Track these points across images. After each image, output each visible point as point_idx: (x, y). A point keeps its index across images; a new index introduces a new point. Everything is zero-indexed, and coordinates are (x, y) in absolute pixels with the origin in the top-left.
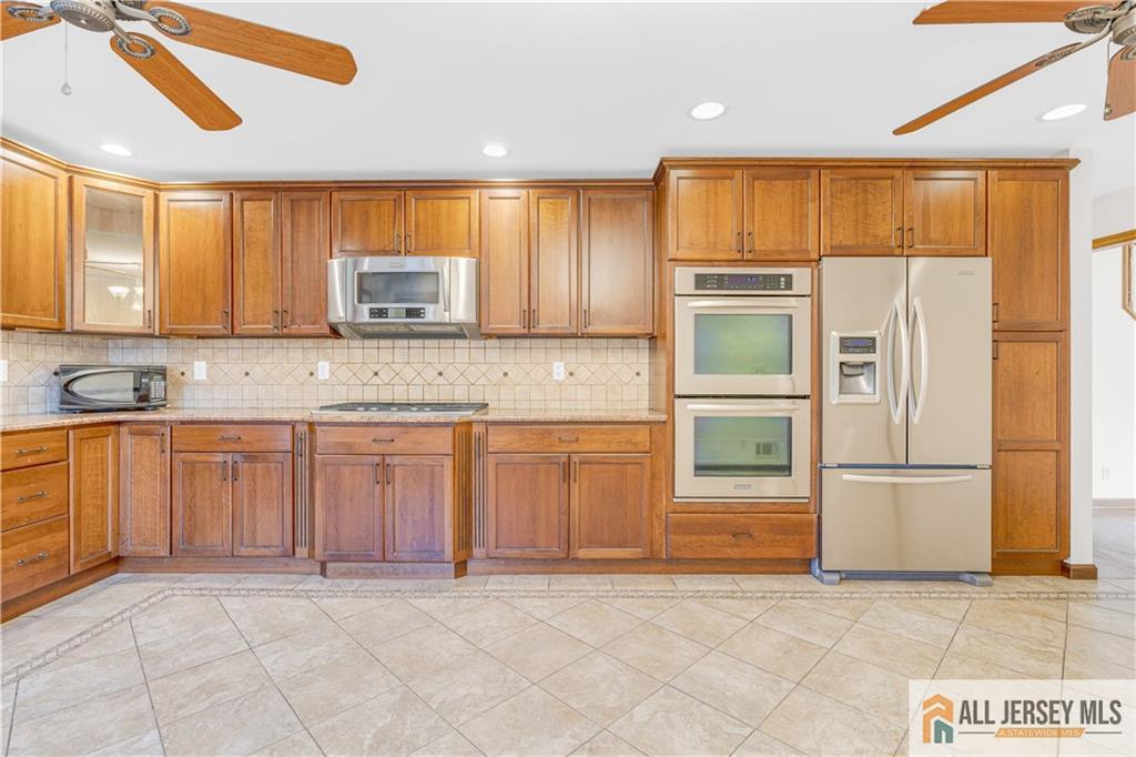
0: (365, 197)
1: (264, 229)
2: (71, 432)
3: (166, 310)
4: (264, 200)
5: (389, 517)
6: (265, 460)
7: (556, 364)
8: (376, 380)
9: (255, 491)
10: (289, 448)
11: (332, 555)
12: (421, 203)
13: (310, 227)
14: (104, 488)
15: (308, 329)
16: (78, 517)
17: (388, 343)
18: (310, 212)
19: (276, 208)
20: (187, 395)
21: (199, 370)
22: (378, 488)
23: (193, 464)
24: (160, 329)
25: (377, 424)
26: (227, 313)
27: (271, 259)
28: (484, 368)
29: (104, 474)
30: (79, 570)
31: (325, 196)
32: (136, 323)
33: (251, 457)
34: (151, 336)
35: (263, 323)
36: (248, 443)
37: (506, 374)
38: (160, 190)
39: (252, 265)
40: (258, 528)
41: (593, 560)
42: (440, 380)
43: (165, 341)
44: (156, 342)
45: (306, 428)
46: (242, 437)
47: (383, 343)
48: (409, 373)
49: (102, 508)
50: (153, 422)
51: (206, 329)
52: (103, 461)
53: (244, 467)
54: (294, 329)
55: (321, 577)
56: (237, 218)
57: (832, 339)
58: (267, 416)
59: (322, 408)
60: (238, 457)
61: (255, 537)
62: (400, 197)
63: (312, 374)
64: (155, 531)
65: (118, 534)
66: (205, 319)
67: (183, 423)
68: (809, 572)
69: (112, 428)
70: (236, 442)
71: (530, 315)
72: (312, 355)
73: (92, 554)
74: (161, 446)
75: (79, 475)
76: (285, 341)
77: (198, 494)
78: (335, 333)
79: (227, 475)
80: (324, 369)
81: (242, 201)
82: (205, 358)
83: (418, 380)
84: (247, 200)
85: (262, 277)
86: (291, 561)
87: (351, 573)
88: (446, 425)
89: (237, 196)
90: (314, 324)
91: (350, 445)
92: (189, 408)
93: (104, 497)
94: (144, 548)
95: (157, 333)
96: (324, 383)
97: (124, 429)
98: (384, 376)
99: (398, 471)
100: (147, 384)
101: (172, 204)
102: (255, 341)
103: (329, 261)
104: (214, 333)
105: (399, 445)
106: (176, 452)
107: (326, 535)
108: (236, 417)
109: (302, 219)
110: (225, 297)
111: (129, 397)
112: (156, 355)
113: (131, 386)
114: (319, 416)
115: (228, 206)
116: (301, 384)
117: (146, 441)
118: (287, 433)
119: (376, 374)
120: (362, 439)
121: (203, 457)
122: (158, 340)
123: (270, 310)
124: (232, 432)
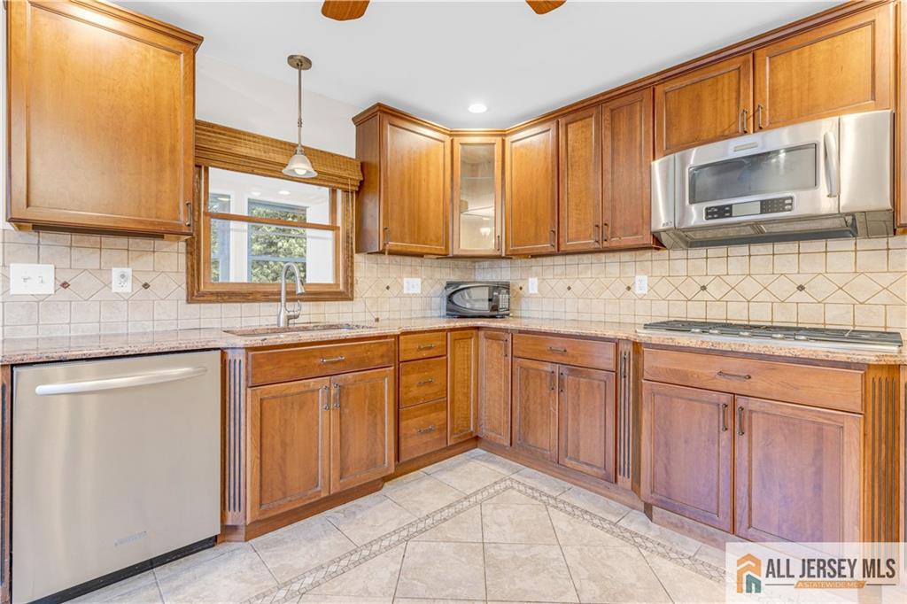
0: (696, 79)
1: (586, 147)
2: (449, 334)
3: (510, 235)
4: (585, 118)
5: (742, 479)
6: (588, 376)
8: (704, 295)
9: (579, 405)
10: (612, 367)
11: (661, 501)
12: (778, 59)
13: (631, 131)
14: (469, 380)
15: (630, 240)
16: (452, 402)
17: (721, 251)
18: (631, 118)
19: (597, 123)
20: (524, 306)
21: (532, 285)
22: (725, 436)
23: (527, 369)
24: (506, 250)
25: (723, 353)
26: (554, 232)
27: (592, 174)
29: (469, 368)
30: (453, 443)
31: (647, 93)
32: (489, 247)
33: (576, 370)
34: (500, 257)
35: (585, 239)
36: (573, 356)
38: (505, 135)
39: (574, 183)
40: (581, 443)
43: (509, 261)
44: (504, 263)
45: (629, 348)
46: (568, 350)
47: (712, 251)
48: (750, 287)
49: (467, 395)
50: (500, 329)
51: (537, 249)
52: (469, 357)
53: (569, 379)
54: (614, 242)
55: (644, 518)
56: (562, 142)
58: (592, 331)
59: (646, 326)
60: (564, 369)
61: (578, 452)
62: (746, 62)
63: (629, 288)
64: (500, 423)
65: (477, 418)
66: (537, 240)
67: (520, 332)
69: (474, 332)
70: (562, 355)
72: (629, 269)
73: (461, 431)
74: (506, 351)
75: (453, 367)
76: (602, 256)
77: (531, 397)
78: (658, 243)
79: (554, 385)
80: (641, 283)
81: (567, 125)
82: (537, 275)
83: (764, 296)
84: (570, 123)
85: (584, 194)
86: (612, 486)
87: (682, 527)
88: (848, 365)
89: (562, 121)
90: (636, 234)
91: (685, 375)
92: (525, 318)
93: (469, 387)
94: (493, 435)
95: (503, 255)
96: (642, 298)
97: (481, 333)
98: (715, 290)
99: (757, 421)
100: (497, 296)
101: (514, 144)
102: (576, 257)
103: (652, 163)
104: (544, 251)
105: (759, 384)
106: (516, 357)
107: (654, 476)
108: (563, 330)
109: (623, 127)
110: (553, 218)
111: (484, 306)
112: (503, 273)
113: (487, 298)
114: (644, 335)
115: (555, 134)
116: (619, 299)
117: (495, 345)
118: (610, 350)
119: (704, 288)
120: (704, 370)
121: (535, 365)
122: (504, 261)
123: (591, 224)
124: (559, 344)
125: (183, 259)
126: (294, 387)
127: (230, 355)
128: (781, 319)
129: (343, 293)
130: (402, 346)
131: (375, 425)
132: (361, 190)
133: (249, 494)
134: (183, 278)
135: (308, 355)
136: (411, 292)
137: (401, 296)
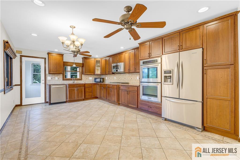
2: (92, 84)
3: (102, 72)
7: (137, 77)
9: (104, 92)
14: (95, 90)
16: (93, 92)
21: (106, 78)
26: (105, 72)
28: (129, 77)
29: (95, 88)
31: (112, 57)
32: (99, 73)
34: (101, 75)
37: (132, 78)
38: (101, 59)
41: (131, 107)
42: (125, 79)
43: (103, 75)
48: (122, 78)
52: (95, 87)
57: (163, 71)
61: (104, 97)
62: (117, 55)
65: (97, 95)
69: (97, 84)
71: (129, 69)
72: (114, 76)
73: (94, 96)
75: (93, 88)
96: (115, 80)
110: (105, 70)
112: (102, 77)
113: (100, 80)
119: (119, 78)
123: (108, 71)
125: (62, 76)
126: (73, 88)
127: (67, 85)
129: (81, 79)
130: (86, 85)
131: (82, 93)
132: (83, 66)
133: (68, 98)
134: (62, 78)
135: (74, 85)
136: (90, 79)
137: (89, 80)
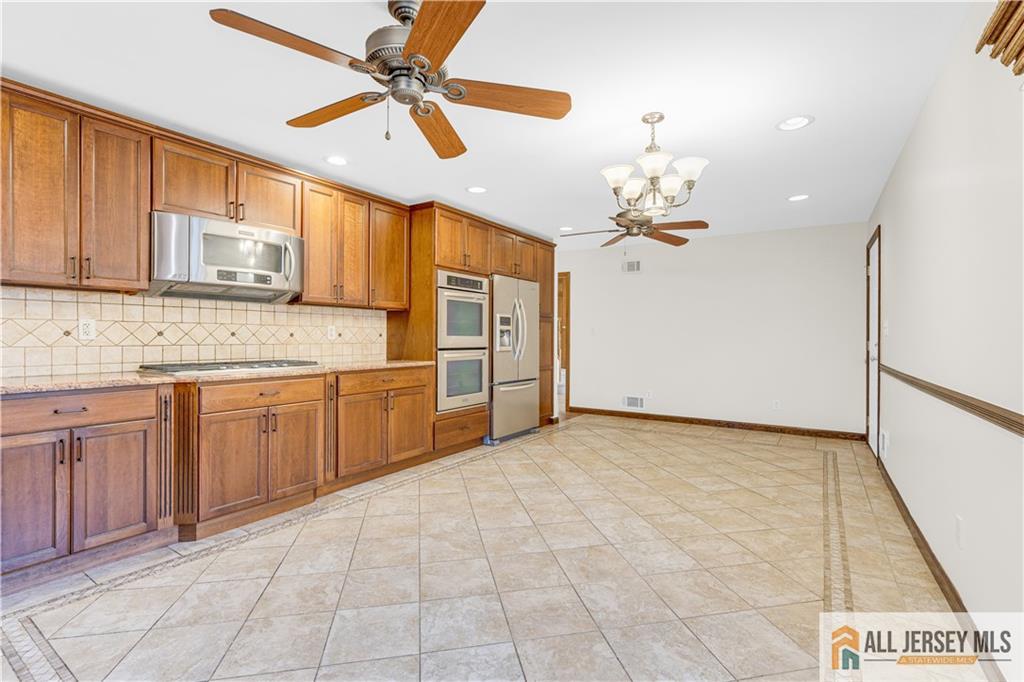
0: (194, 155)
7: (330, 327)
11: (220, 510)
12: (251, 177)
17: (176, 302)
31: (145, 139)
37: (292, 335)
40: (110, 510)
42: (233, 340)
45: (171, 391)
47: (169, 301)
48: (199, 333)
57: (497, 317)
61: (105, 521)
62: (232, 166)
63: (68, 334)
68: (482, 444)
71: (338, 288)
72: (69, 311)
80: (88, 327)
81: (11, 106)
84: (19, 107)
86: (151, 537)
91: (237, 401)
96: (87, 344)
99: (281, 419)
105: (283, 396)
107: (212, 492)
116: (50, 346)
120: (250, 394)
128: (220, 358)
